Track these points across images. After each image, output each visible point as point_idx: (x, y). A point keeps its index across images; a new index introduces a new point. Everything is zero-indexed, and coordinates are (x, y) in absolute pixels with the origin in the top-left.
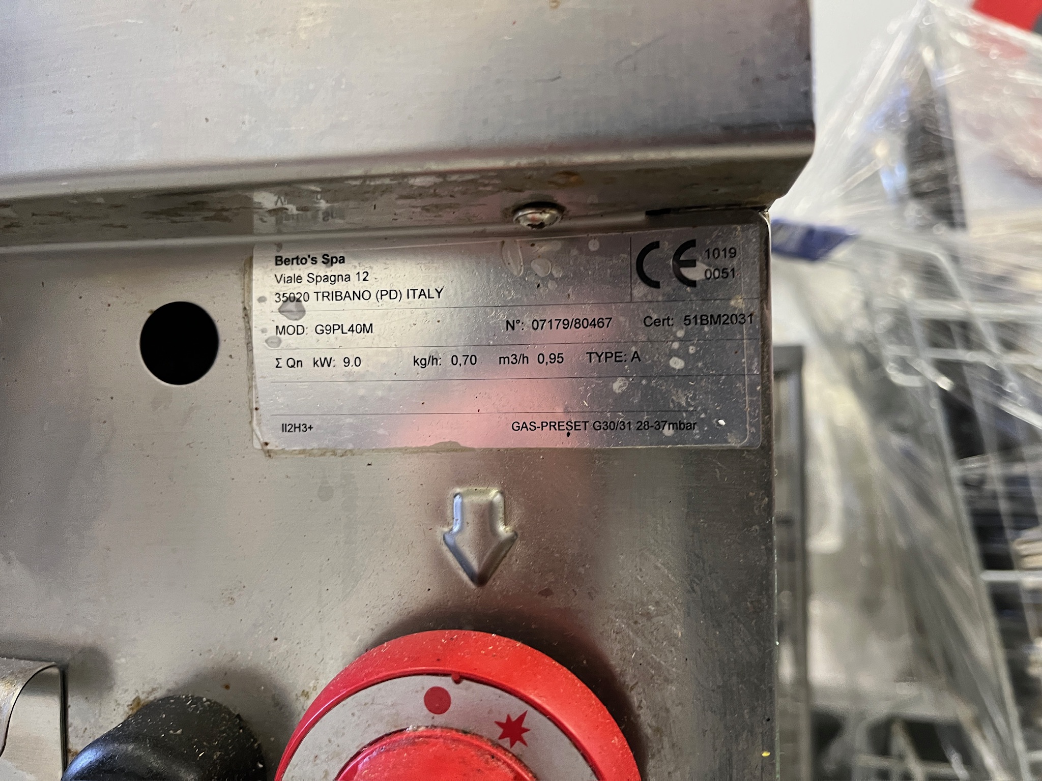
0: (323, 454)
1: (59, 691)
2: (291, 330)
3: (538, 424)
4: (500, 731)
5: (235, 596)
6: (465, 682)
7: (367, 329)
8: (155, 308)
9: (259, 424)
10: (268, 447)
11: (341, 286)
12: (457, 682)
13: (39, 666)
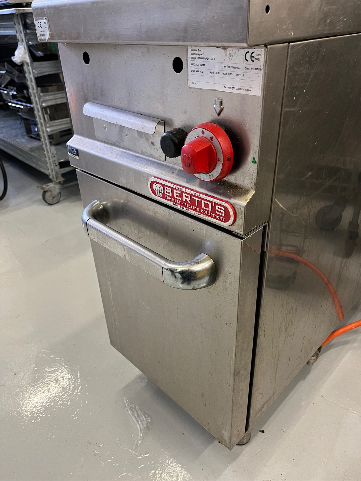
0: (197, 89)
1: (164, 125)
2: (193, 64)
3: (228, 87)
4: (210, 138)
5: (186, 112)
6: (206, 130)
7: (204, 65)
8: (174, 58)
9: (189, 82)
10: (190, 87)
11: (200, 56)
12: (205, 130)
13: (160, 120)
